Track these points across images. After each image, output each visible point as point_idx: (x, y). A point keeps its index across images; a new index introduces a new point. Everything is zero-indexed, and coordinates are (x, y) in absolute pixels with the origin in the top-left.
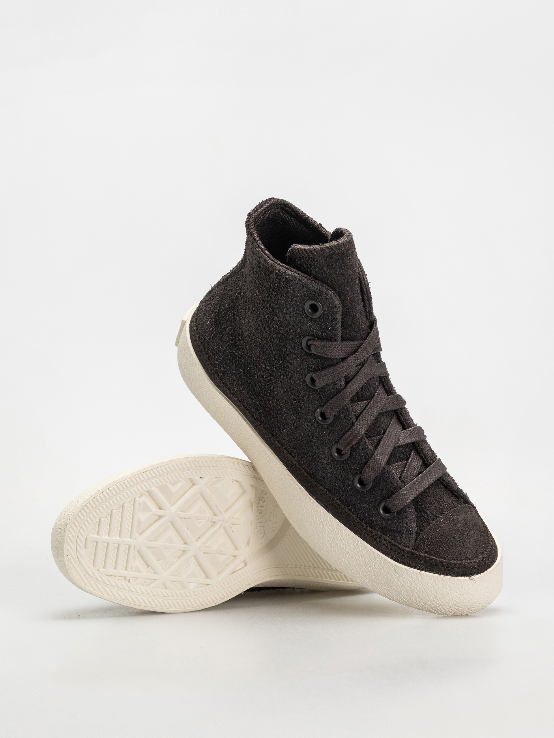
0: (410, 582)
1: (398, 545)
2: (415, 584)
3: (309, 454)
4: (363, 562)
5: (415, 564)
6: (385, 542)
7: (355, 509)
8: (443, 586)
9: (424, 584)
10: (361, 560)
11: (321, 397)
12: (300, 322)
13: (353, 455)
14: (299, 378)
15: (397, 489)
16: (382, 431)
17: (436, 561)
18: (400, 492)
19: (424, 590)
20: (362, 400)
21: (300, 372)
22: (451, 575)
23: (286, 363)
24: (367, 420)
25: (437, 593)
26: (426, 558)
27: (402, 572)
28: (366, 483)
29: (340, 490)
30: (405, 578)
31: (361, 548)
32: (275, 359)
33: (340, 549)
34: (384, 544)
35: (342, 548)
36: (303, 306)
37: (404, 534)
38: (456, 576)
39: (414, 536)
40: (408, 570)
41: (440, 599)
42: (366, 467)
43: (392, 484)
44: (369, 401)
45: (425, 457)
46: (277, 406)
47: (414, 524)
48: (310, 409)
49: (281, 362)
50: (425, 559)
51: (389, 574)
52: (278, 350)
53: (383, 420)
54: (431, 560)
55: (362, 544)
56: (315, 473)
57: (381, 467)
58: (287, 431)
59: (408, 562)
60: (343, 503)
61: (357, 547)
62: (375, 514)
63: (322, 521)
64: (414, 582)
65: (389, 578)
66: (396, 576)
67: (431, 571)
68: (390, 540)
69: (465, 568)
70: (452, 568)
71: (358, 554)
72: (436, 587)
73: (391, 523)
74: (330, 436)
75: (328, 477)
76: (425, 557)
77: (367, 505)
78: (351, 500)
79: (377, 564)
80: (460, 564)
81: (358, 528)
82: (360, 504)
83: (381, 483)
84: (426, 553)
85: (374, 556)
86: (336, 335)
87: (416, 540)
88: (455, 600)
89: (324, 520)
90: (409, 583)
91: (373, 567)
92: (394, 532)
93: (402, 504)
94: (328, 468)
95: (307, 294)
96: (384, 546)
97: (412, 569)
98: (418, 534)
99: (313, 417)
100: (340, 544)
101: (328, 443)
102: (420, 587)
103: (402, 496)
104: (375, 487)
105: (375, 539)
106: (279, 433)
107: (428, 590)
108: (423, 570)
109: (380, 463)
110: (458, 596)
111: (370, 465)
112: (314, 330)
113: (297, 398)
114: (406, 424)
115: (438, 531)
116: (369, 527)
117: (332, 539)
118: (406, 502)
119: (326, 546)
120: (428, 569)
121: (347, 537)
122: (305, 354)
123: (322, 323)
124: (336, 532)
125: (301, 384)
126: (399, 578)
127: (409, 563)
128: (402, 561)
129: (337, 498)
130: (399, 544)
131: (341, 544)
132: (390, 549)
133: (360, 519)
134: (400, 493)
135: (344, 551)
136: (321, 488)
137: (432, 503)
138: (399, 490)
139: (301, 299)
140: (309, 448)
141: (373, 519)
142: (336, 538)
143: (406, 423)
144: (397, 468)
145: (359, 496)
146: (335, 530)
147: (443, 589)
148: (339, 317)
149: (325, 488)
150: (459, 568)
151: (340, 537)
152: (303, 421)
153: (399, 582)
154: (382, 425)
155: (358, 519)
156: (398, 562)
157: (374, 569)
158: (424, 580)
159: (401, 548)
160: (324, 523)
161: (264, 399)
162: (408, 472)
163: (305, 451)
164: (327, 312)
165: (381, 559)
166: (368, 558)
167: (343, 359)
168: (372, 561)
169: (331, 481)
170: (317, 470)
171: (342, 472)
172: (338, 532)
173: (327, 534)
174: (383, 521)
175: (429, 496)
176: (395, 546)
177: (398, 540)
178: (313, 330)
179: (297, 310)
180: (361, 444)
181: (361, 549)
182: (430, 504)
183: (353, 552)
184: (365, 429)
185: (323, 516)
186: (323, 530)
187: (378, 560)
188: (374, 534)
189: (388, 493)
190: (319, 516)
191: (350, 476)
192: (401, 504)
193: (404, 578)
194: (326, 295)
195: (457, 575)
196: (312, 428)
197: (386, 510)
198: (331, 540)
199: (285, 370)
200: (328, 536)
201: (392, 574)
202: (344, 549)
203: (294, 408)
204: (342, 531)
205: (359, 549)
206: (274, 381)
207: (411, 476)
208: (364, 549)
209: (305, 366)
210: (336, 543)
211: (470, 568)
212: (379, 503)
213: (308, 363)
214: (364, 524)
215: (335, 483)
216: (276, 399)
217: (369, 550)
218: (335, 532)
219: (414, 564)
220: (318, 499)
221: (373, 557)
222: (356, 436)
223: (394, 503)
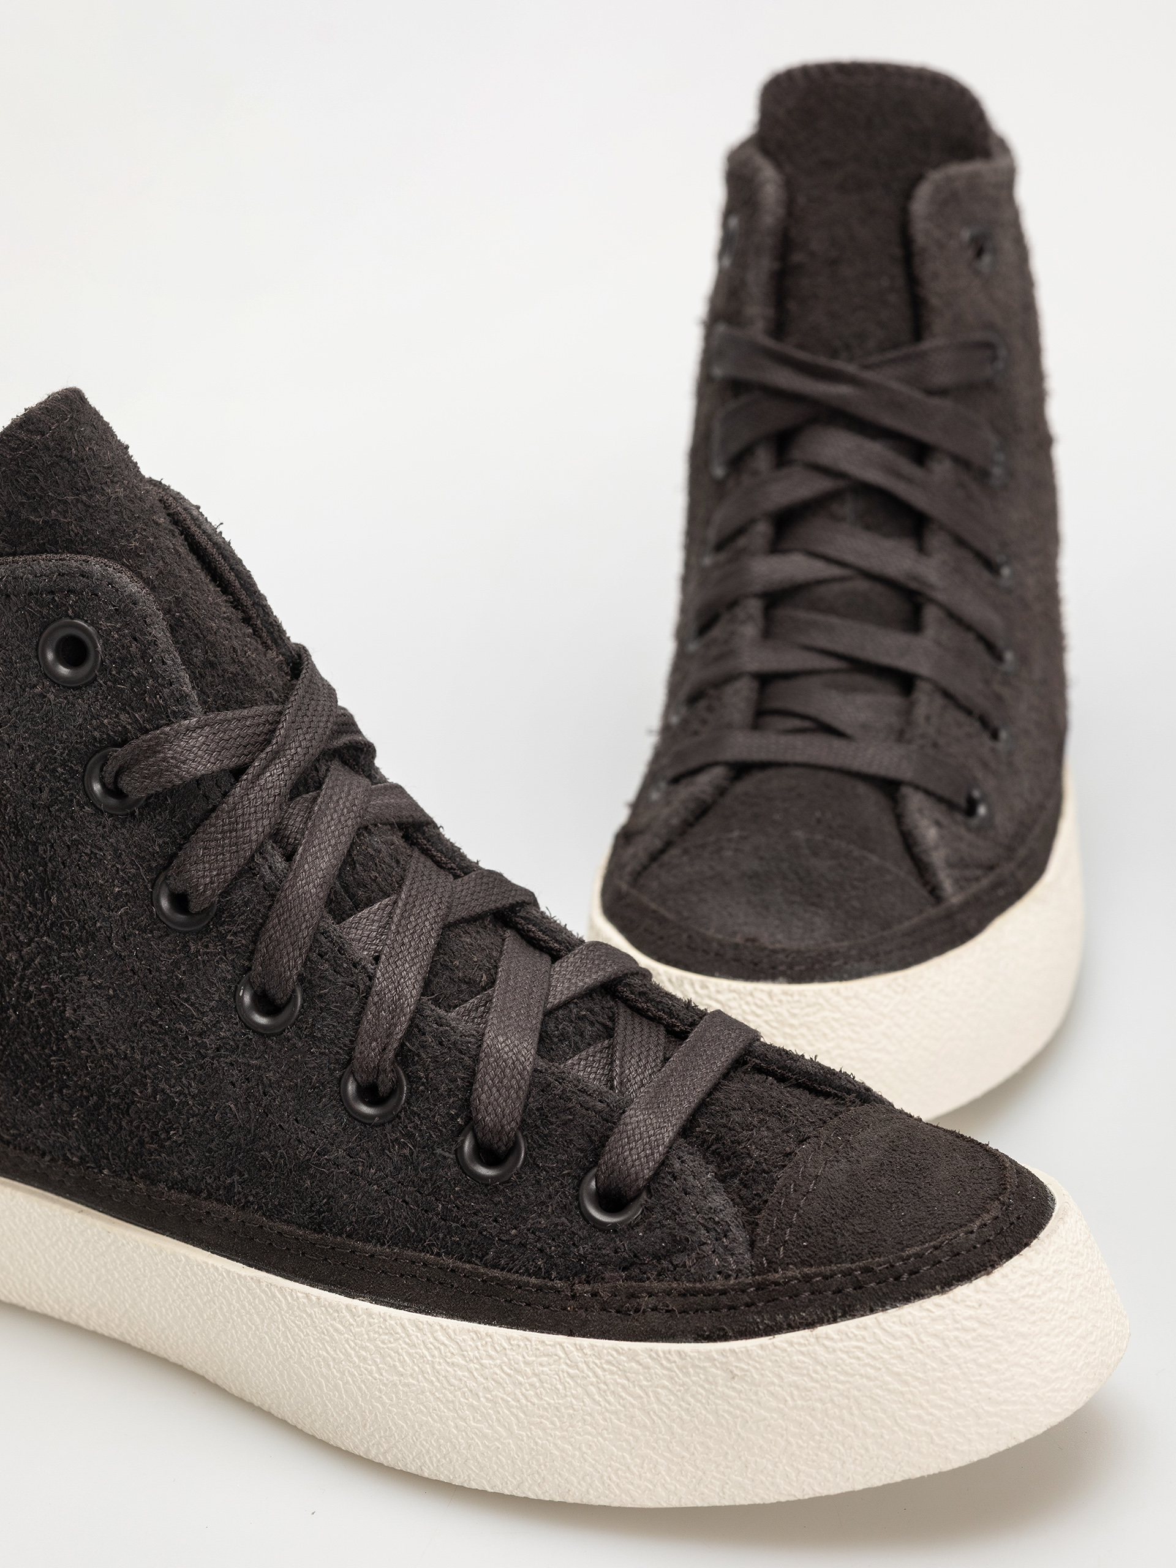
0: (797, 1387)
1: (698, 1285)
2: (817, 1385)
3: (282, 1157)
4: (616, 1413)
5: (786, 1317)
6: (653, 1301)
7: (509, 1251)
8: (913, 1343)
9: (847, 1368)
10: (605, 1407)
11: (231, 942)
12: (50, 722)
13: (421, 1078)
14: (133, 918)
15: (612, 1117)
16: (484, 977)
17: (847, 1273)
18: (628, 1120)
19: (856, 1393)
20: (370, 902)
21: (126, 894)
22: (919, 1296)
23: (70, 895)
24: (411, 950)
25: (906, 1383)
26: (812, 1278)
27: (755, 1367)
28: (504, 1148)
29: (431, 1219)
30: (776, 1381)
31: (587, 1363)
32: (34, 904)
33: (524, 1413)
34: (655, 1309)
35: (527, 1406)
36: (36, 662)
37: (704, 1244)
38: (938, 1293)
39: (740, 1235)
40: (770, 1347)
41: (928, 1401)
42: (476, 1089)
43: (587, 1109)
44: (393, 897)
45: (671, 1014)
46: (112, 1062)
47: (718, 1200)
48: (213, 1003)
49: (54, 900)
50: (812, 1284)
51: (718, 1401)
52: (30, 868)
53: (471, 944)
54: (832, 1277)
55: (581, 1349)
56: (330, 1210)
57: (524, 1069)
58: (183, 1129)
59: (758, 1323)
60: (463, 1255)
61: (571, 1371)
62: (580, 1233)
63: (423, 1357)
64: (812, 1378)
65: (726, 1415)
66: (741, 1391)
67: (848, 1311)
68: (664, 1285)
69: (958, 1254)
70: (915, 1273)
71: (587, 1393)
72: (893, 1361)
73: (645, 1233)
74: (317, 1054)
75: (376, 1200)
76: (807, 1279)
77: (539, 1216)
78: (480, 1233)
79: (664, 1387)
80: (936, 1248)
81: (547, 1308)
82: (515, 1228)
83: (552, 1124)
84: (804, 1263)
85: (641, 1364)
86: (182, 698)
87: (752, 1244)
88: (979, 1378)
89: (428, 1349)
90: (795, 1392)
91: (655, 1406)
92: (668, 1254)
93: (652, 1154)
94: (360, 1168)
95: (29, 612)
96: (657, 1315)
97: (781, 1339)
98: (751, 1226)
99: (237, 1024)
100: (515, 1394)
101: (323, 1084)
102: (840, 1386)
103: (637, 1131)
104: (540, 1146)
105: (618, 1312)
106: (163, 1155)
107: (871, 1383)
108: (821, 1322)
109: (518, 1059)
110: (982, 1361)
111: (487, 1078)
112: (106, 721)
113: (157, 994)
114: (560, 943)
115: (814, 1190)
116: (580, 1283)
117: (481, 1394)
118: (661, 1142)
119: (476, 1434)
120: (833, 1312)
121: (524, 1357)
122: (114, 825)
123: (115, 681)
124: (484, 1361)
125: (148, 939)
126: (756, 1394)
127: (762, 1321)
128: (736, 1328)
129: (435, 1250)
130: (701, 1282)
131: (518, 1392)
132: (680, 1313)
133: (537, 1274)
134: (627, 1125)
135: (539, 1409)
136: (369, 1247)
137: (755, 1123)
138: (619, 1119)
139: (19, 646)
140: (272, 1137)
141: (579, 1250)
142: (491, 1384)
143: (557, 941)
144: (585, 1067)
145: (500, 1202)
146: (477, 1358)
147: (919, 1355)
148: (160, 631)
149: (383, 1244)
150: (940, 1262)
151: (503, 1370)
152: (213, 1058)
153: (762, 1412)
154: (476, 960)
155: (533, 1280)
156: (725, 1338)
157: (661, 1414)
158: (839, 1353)
159: (715, 1290)
160: (433, 1356)
161: (68, 1074)
162: (628, 1064)
163: (263, 1157)
164: (116, 636)
165: (668, 1360)
166: (623, 1387)
167: (237, 773)
168: (641, 1387)
169: (391, 1207)
170: (330, 1197)
171: (412, 1154)
172: (491, 1357)
173: (460, 1389)
174: (615, 1242)
175: (734, 1109)
176: (694, 1293)
177: (693, 1270)
178: (102, 723)
179: (24, 691)
180: (428, 1029)
181: (588, 1366)
182: (749, 1127)
183: (566, 1396)
184: (419, 978)
185: (417, 1337)
186: (442, 1384)
187: (659, 1371)
188: (605, 1295)
189: (592, 1142)
190: (407, 1344)
191: (439, 1151)
192: (646, 1156)
193: (773, 1384)
194: (88, 578)
195: (942, 1288)
196: (249, 1065)
197: (611, 1201)
198: (482, 1399)
199: (79, 921)
200: (464, 1393)
201: (726, 1391)
202: (534, 1404)
203: (166, 1033)
204: (501, 1345)
205: (581, 1375)
206: (65, 984)
207: (643, 1073)
208: (597, 1362)
209: (132, 863)
210: (502, 1399)
211: (975, 1247)
212: (577, 1191)
213: (135, 847)
214: (559, 1284)
215: (407, 1203)
216: (101, 1043)
217: (612, 1356)
218: (482, 1365)
219: (780, 1318)
220: (378, 1296)
221: (637, 1373)
222: (396, 1009)
223: (625, 1163)
